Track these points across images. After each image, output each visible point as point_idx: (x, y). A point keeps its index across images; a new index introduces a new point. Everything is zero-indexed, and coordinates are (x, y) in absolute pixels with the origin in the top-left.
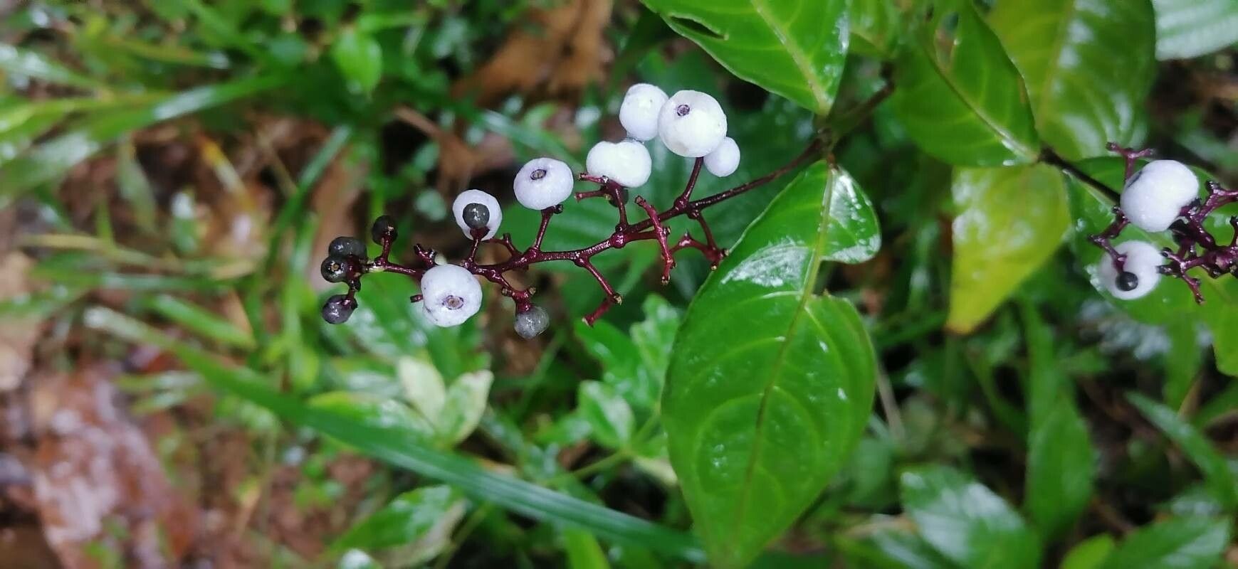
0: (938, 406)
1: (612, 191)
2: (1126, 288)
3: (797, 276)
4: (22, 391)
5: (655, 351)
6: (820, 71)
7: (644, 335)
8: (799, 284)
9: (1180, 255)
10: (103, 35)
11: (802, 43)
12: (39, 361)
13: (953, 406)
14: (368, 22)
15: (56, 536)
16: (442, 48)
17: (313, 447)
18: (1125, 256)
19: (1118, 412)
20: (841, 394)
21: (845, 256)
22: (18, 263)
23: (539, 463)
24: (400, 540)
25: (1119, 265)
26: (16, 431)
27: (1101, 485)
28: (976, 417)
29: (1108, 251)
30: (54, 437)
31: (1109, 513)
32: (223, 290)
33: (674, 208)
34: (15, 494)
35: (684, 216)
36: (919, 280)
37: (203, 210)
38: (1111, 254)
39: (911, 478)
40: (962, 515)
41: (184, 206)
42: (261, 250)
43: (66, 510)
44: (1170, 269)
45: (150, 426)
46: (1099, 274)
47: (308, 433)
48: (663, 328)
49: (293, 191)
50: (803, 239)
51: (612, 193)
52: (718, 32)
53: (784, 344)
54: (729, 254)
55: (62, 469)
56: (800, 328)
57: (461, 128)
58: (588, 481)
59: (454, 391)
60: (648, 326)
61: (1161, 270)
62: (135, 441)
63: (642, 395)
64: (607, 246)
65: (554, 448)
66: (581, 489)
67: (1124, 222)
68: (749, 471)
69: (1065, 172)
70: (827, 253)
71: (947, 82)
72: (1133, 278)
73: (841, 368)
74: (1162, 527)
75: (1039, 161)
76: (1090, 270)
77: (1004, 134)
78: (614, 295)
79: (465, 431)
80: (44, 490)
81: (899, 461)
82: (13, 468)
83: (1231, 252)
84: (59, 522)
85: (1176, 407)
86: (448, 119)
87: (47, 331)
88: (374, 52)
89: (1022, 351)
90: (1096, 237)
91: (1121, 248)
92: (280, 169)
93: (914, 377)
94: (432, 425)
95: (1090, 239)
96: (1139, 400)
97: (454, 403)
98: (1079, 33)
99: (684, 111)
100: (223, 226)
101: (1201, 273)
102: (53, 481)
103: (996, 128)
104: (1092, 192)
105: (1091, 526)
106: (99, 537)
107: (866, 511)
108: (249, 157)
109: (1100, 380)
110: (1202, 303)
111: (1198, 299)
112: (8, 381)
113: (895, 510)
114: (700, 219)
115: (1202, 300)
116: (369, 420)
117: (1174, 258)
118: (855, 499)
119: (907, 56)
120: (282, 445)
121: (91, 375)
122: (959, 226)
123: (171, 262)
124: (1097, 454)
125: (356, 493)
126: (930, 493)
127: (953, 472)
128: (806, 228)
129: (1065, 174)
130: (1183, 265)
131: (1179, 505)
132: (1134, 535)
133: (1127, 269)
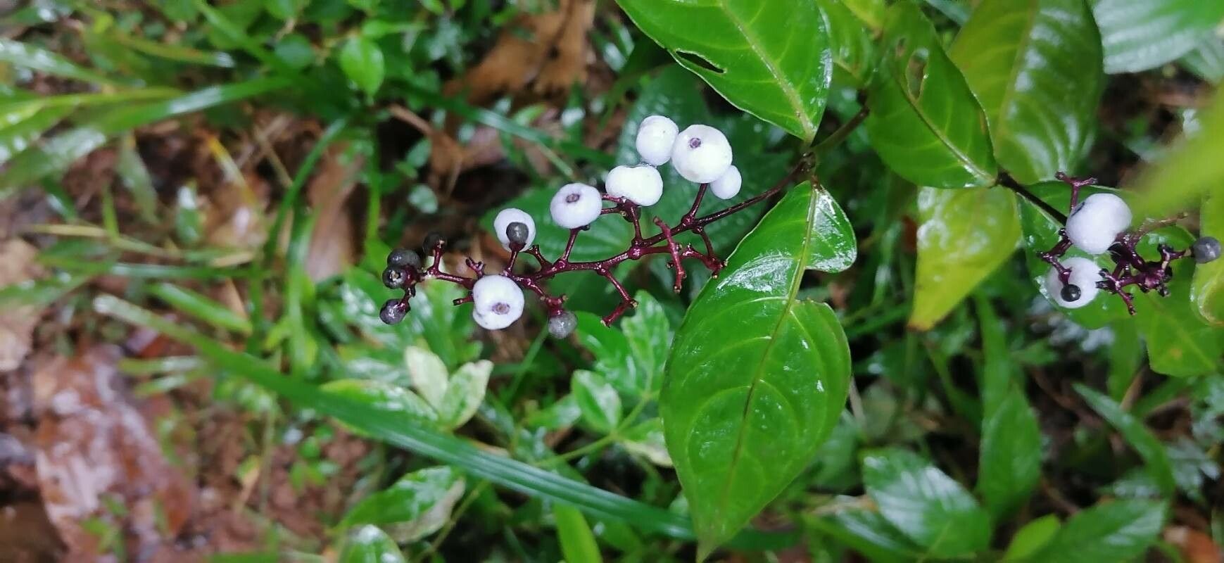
0: (898, 394)
1: (627, 209)
2: (1070, 299)
3: (784, 283)
4: (22, 372)
5: (643, 344)
6: (806, 102)
7: (633, 327)
8: (785, 290)
9: (1115, 274)
10: (109, 31)
11: (791, 78)
12: (38, 344)
13: (911, 393)
14: (372, 29)
15: (56, 513)
16: (436, 51)
17: (310, 428)
18: (1069, 271)
19: (1065, 402)
20: (820, 386)
21: (825, 266)
22: (19, 249)
23: (530, 445)
24: (406, 517)
25: (1064, 279)
26: (17, 411)
27: (1048, 468)
28: (933, 404)
29: (1055, 266)
30: (54, 417)
31: (1055, 495)
32: (222, 278)
33: (681, 224)
34: (15, 472)
35: (690, 231)
36: (883, 276)
37: (203, 200)
38: (1058, 269)
39: (872, 461)
40: (921, 496)
41: (187, 198)
42: (259, 239)
43: (66, 488)
44: (1107, 285)
45: (148, 409)
46: (1047, 286)
47: (307, 414)
48: (650, 322)
49: (290, 184)
50: (789, 251)
51: (628, 211)
52: (718, 66)
53: (770, 341)
54: (728, 264)
55: (62, 448)
56: (784, 330)
57: (452, 127)
58: (573, 463)
59: (456, 378)
60: (637, 319)
61: (1099, 285)
62: (132, 420)
63: (630, 384)
64: (625, 258)
65: (542, 431)
66: (568, 469)
67: (1069, 243)
68: (735, 454)
69: (1018, 193)
70: (811, 263)
71: (916, 110)
72: (1077, 289)
73: (819, 364)
74: (1104, 508)
75: (996, 184)
76: (1039, 280)
77: (966, 160)
78: (630, 301)
79: (466, 415)
80: (45, 469)
81: (860, 446)
82: (14, 447)
83: (1158, 274)
84: (59, 499)
85: (1119, 399)
86: (439, 117)
87: (50, 316)
88: (377, 56)
89: (977, 343)
90: (1045, 254)
91: (1066, 263)
92: (276, 161)
93: (874, 367)
94: (435, 411)
95: (1039, 255)
96: (1083, 390)
97: (456, 389)
98: (1034, 59)
99: (696, 144)
100: (223, 217)
101: (1133, 289)
102: (52, 459)
103: (959, 153)
104: (1041, 212)
105: (1038, 507)
106: (97, 514)
107: (830, 492)
108: (247, 149)
109: (1049, 370)
110: (1134, 314)
111: (1131, 310)
112: (9, 364)
113: (857, 491)
114: (703, 234)
115: (1135, 312)
116: (378, 405)
117: (1111, 277)
118: (820, 481)
119: (879, 86)
120: (281, 427)
121: (89, 358)
122: (922, 232)
123: (173, 251)
124: (1046, 440)
125: (351, 473)
126: (890, 476)
127: (912, 456)
128: (792, 241)
129: (1018, 196)
130: (1117, 283)
131: (1121, 488)
132: (1078, 516)
133: (1070, 282)
